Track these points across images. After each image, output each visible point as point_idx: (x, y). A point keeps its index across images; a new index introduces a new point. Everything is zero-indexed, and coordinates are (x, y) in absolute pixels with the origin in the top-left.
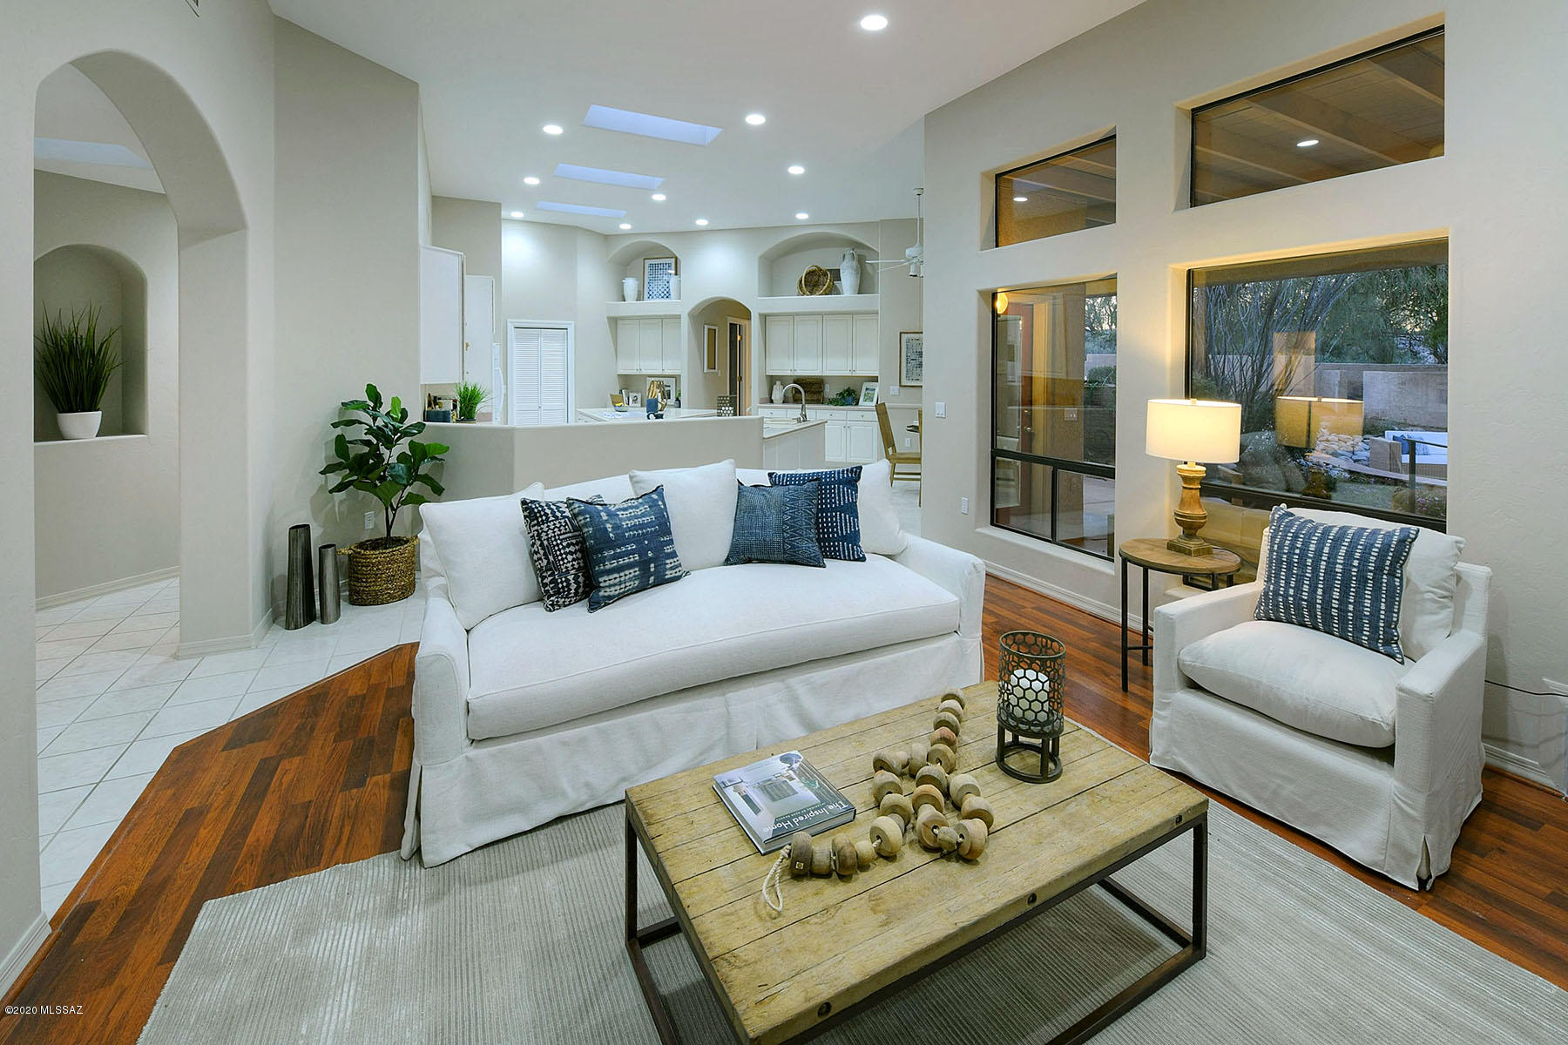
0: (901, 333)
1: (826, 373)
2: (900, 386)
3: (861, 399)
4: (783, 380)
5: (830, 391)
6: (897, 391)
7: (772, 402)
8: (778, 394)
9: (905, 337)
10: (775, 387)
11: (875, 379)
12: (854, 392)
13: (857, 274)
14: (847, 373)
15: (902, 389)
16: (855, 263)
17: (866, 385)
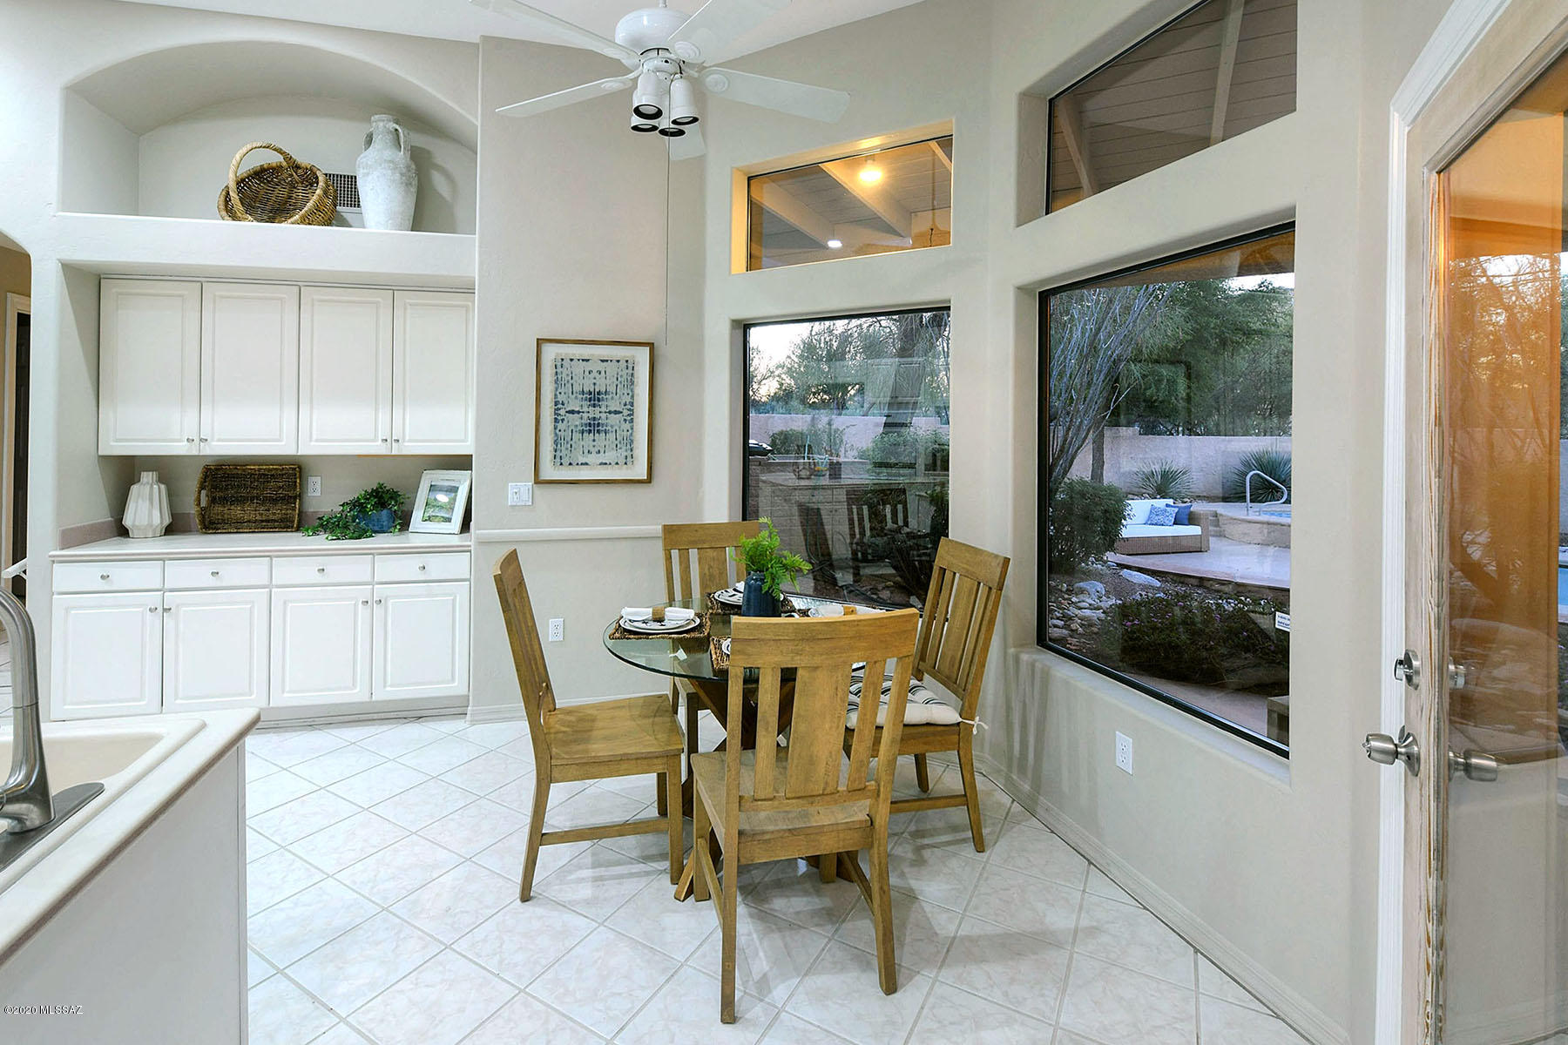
0: (540, 342)
1: (307, 449)
2: (538, 481)
3: (417, 516)
4: (164, 468)
5: (323, 497)
6: (525, 498)
7: (123, 532)
8: (145, 507)
9: (550, 352)
10: (135, 489)
11: (462, 463)
12: (394, 495)
13: (408, 184)
14: (378, 448)
15: (545, 493)
16: (401, 156)
17: (429, 478)
